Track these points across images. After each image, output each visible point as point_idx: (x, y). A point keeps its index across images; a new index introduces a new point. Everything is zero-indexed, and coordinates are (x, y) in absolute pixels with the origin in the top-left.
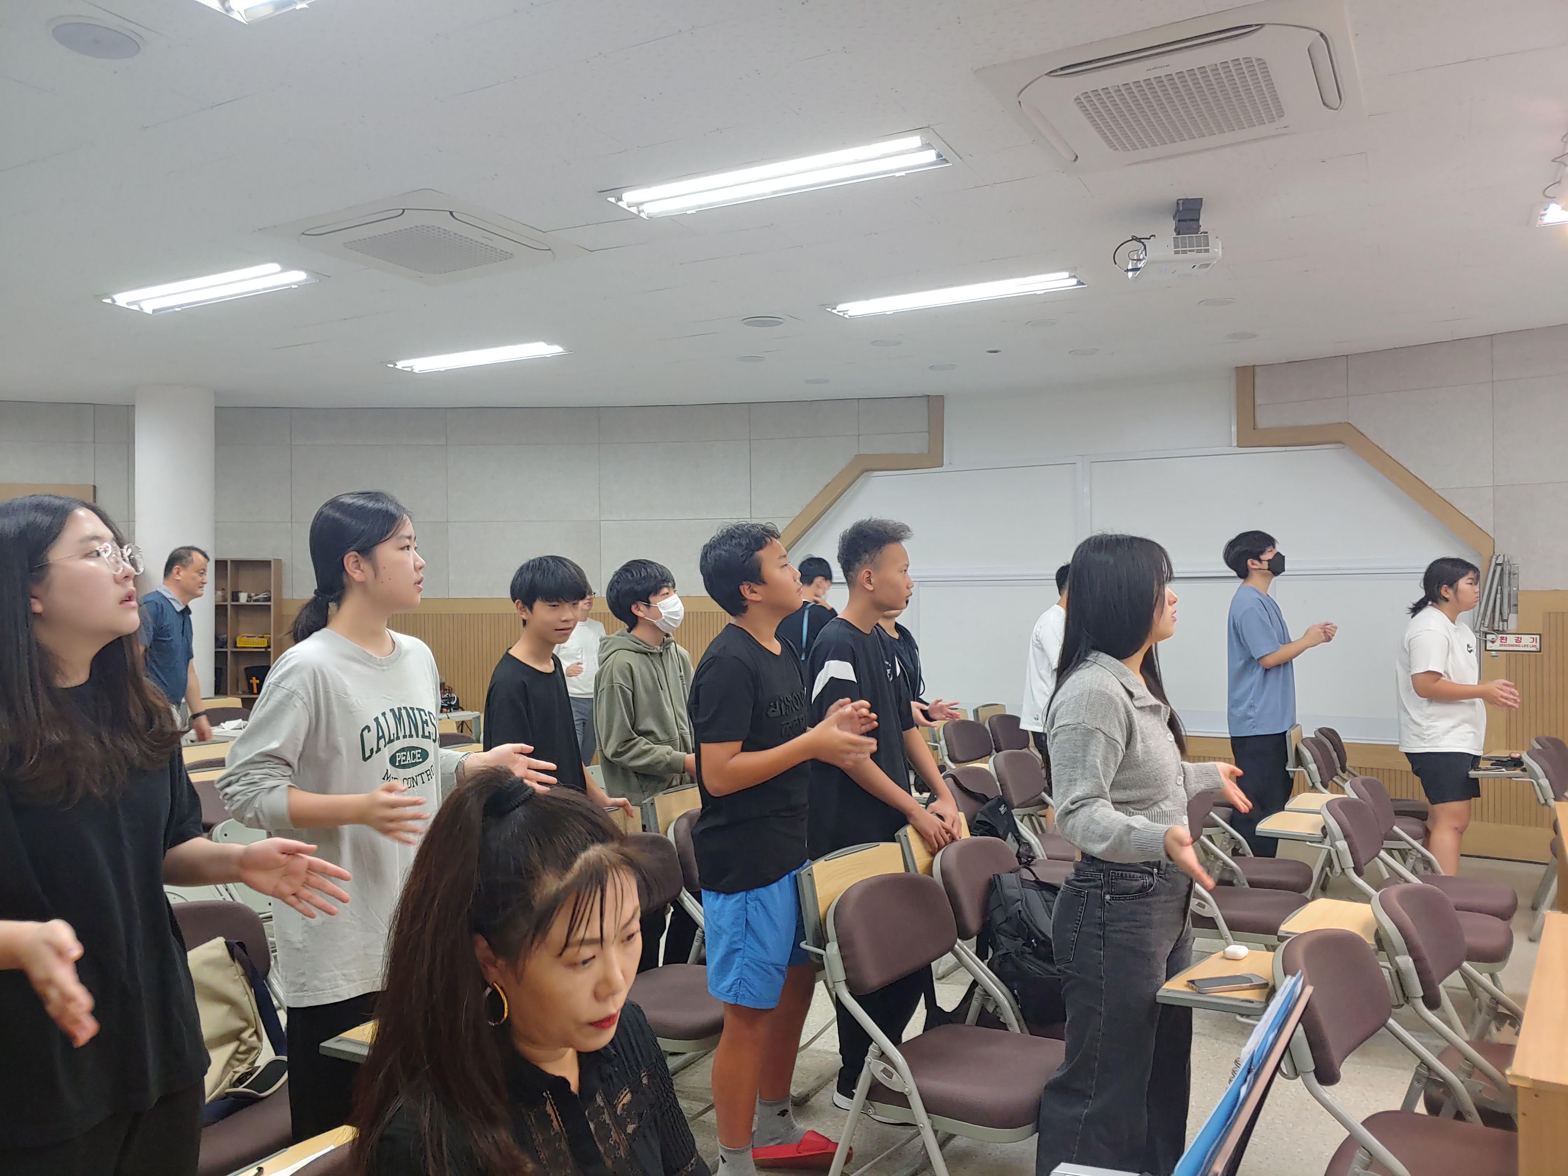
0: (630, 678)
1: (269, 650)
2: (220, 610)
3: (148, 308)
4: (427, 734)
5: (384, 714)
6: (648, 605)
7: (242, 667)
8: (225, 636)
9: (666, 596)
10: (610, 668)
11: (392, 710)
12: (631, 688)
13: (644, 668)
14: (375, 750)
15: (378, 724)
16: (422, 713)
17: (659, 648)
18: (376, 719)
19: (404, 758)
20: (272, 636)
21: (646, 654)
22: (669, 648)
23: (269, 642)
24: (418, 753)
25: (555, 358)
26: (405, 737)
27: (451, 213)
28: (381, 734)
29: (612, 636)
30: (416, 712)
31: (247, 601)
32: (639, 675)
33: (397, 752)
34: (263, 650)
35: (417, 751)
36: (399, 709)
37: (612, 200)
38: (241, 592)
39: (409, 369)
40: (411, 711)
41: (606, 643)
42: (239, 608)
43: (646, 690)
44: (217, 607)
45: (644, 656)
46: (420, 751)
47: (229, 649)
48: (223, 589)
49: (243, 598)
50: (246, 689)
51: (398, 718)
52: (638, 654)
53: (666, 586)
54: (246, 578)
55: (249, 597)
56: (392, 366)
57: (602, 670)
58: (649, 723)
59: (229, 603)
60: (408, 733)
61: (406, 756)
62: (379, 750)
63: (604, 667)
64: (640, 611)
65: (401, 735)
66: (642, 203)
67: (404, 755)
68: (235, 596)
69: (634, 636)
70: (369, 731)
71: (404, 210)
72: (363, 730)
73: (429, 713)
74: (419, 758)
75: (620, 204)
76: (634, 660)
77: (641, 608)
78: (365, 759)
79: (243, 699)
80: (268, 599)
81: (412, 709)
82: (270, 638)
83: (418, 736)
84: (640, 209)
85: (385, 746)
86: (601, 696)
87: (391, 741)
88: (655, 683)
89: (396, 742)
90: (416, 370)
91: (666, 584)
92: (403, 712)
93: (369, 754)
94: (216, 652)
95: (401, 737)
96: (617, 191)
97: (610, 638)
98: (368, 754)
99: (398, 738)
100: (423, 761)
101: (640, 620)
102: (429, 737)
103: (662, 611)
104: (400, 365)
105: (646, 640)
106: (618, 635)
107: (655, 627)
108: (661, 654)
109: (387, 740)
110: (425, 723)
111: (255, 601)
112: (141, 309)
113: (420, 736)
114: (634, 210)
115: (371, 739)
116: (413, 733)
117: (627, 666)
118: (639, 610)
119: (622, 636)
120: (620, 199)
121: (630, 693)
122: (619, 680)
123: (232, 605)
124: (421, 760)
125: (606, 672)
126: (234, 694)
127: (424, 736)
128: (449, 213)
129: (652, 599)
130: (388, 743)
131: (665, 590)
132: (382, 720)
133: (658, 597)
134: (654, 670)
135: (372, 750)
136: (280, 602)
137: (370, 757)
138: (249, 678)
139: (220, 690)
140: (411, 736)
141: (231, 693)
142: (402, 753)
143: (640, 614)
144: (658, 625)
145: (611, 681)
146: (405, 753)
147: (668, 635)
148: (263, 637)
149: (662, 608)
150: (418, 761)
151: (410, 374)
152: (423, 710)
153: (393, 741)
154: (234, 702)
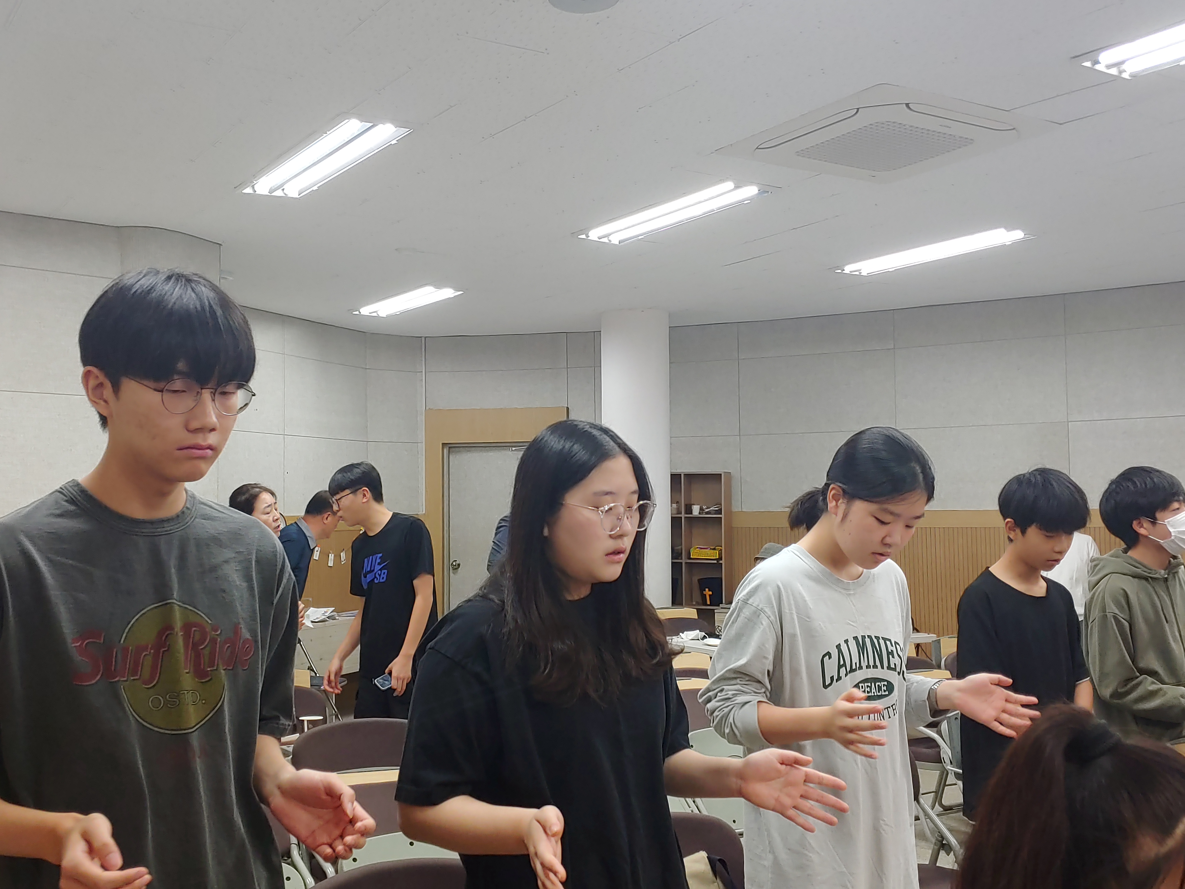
0: (1126, 606)
1: (721, 562)
2: (675, 522)
3: (615, 240)
4: (893, 666)
5: (846, 641)
6: (1154, 521)
7: (695, 579)
8: (680, 547)
9: (1177, 511)
10: (1101, 595)
11: (855, 638)
12: (1127, 617)
13: (1142, 596)
14: (835, 678)
15: (840, 651)
16: (888, 643)
17: (1163, 572)
18: (838, 647)
19: (869, 689)
20: (723, 549)
21: (1146, 579)
22: (1177, 572)
23: (720, 554)
24: (884, 685)
25: (1016, 245)
26: (868, 667)
27: (907, 105)
28: (842, 662)
29: (1105, 556)
30: (882, 642)
31: (700, 513)
32: (1137, 604)
33: (860, 682)
34: (715, 562)
35: (882, 683)
36: (863, 637)
37: (1088, 64)
38: (694, 505)
39: (857, 273)
40: (875, 641)
41: (1096, 566)
42: (692, 521)
43: (1146, 620)
44: (673, 519)
45: (1144, 582)
46: (886, 683)
47: (684, 560)
48: (677, 502)
49: (696, 510)
50: (699, 600)
51: (861, 648)
52: (1136, 580)
53: (1177, 501)
54: (698, 491)
55: (701, 509)
56: (840, 271)
57: (1092, 598)
58: (1152, 661)
59: (683, 515)
60: (871, 663)
61: (871, 688)
62: (839, 678)
63: (1094, 593)
64: (1143, 529)
65: (864, 665)
66: (1123, 62)
67: (868, 686)
68: (689, 510)
69: (1131, 558)
70: (830, 658)
71: (858, 109)
72: (824, 656)
73: (895, 643)
74: (885, 691)
75: (1098, 67)
76: (1131, 586)
77: (1145, 525)
78: (825, 687)
79: (697, 609)
80: (719, 512)
81: (877, 638)
82: (721, 550)
83: (882, 668)
84: (1121, 69)
85: (846, 675)
86: (1092, 627)
87: (852, 670)
88: (1156, 612)
89: (858, 672)
90: (864, 273)
91: (1176, 498)
92: (868, 640)
93: (830, 682)
94: (672, 563)
95: (864, 667)
96: (1093, 54)
97: (1101, 560)
98: (828, 682)
99: (861, 668)
100: (890, 694)
101: (1141, 538)
102: (894, 669)
103: (1171, 530)
104: (848, 269)
105: (1145, 562)
106: (1112, 556)
107: (1160, 548)
108: (1166, 580)
109: (848, 669)
110: (890, 653)
111: (707, 513)
112: (610, 241)
113: (885, 667)
114: (1114, 71)
115: (831, 668)
116: (878, 663)
117: (1122, 591)
118: (1142, 526)
119: (1117, 557)
120: (1097, 62)
121: (1126, 624)
122: (1112, 609)
123: (685, 517)
124: (887, 693)
125: (1097, 599)
126: (690, 605)
127: (889, 668)
128: (904, 105)
129: (1158, 515)
130: (850, 672)
131: (1176, 505)
132: (844, 647)
133: (1166, 513)
134: (1156, 598)
135: (832, 678)
136: (729, 513)
137: (830, 685)
138: (702, 590)
139: (676, 601)
140: (875, 666)
141: (685, 604)
142: (866, 684)
143: (1142, 531)
144: (1165, 546)
145: (1104, 609)
146: (869, 684)
147: (1175, 557)
148: (714, 549)
149: (1172, 526)
150: (883, 693)
151: (857, 277)
152: (890, 640)
153: (855, 670)
154: (690, 613)
